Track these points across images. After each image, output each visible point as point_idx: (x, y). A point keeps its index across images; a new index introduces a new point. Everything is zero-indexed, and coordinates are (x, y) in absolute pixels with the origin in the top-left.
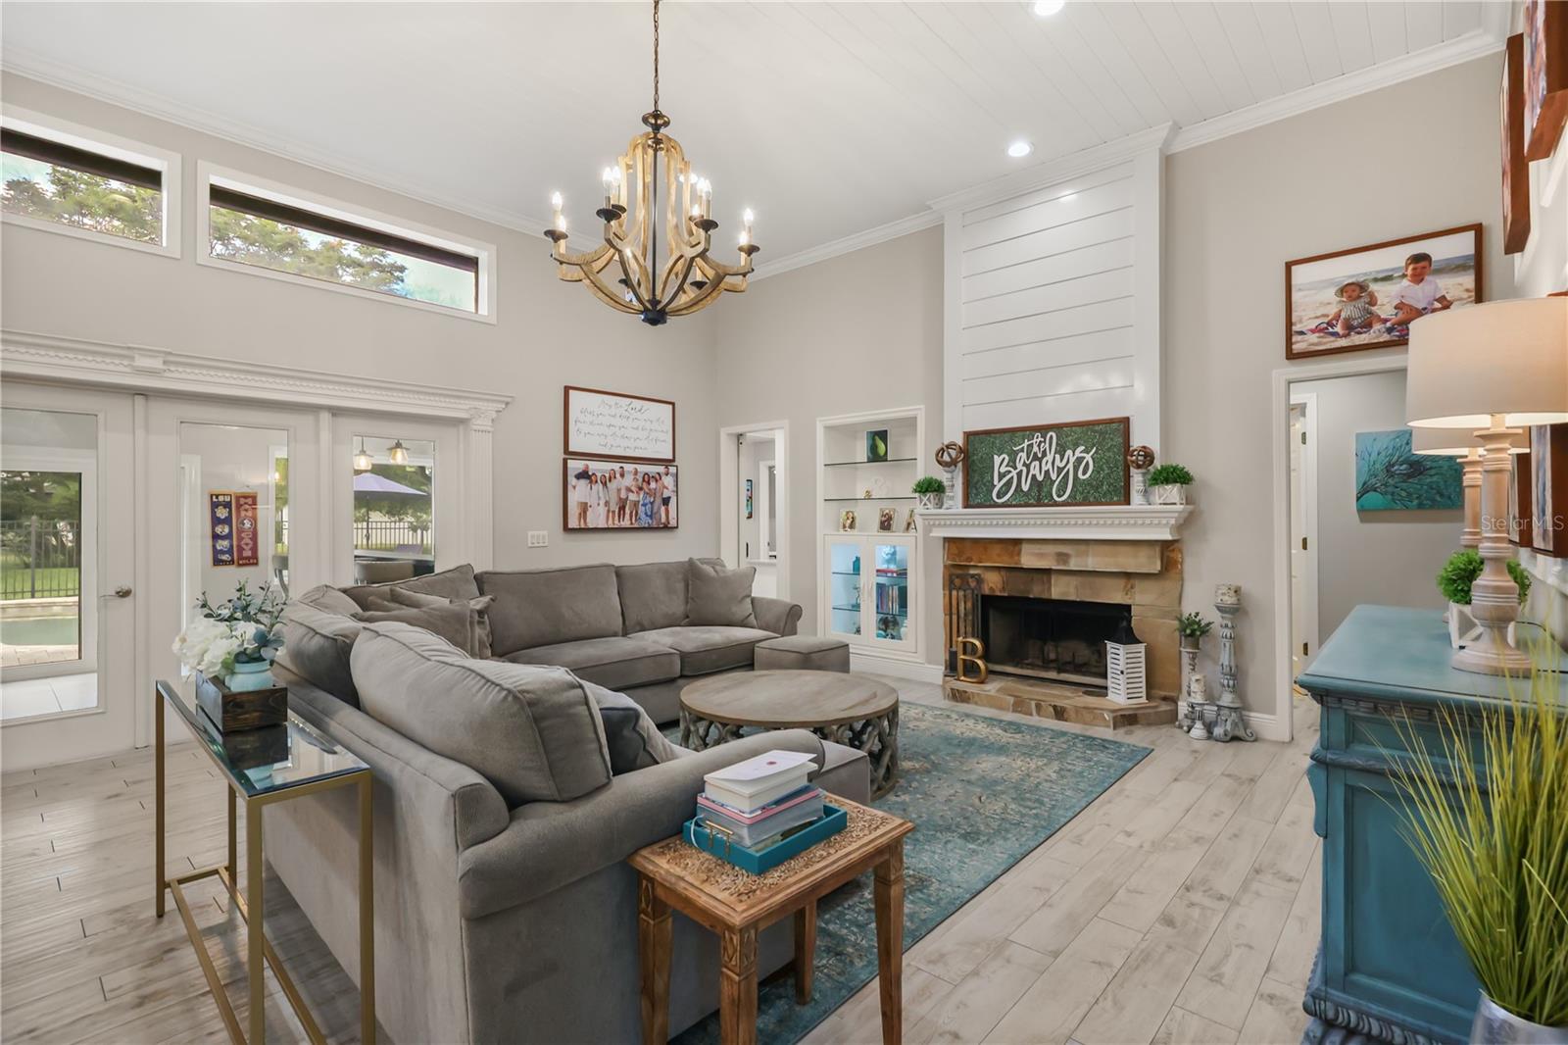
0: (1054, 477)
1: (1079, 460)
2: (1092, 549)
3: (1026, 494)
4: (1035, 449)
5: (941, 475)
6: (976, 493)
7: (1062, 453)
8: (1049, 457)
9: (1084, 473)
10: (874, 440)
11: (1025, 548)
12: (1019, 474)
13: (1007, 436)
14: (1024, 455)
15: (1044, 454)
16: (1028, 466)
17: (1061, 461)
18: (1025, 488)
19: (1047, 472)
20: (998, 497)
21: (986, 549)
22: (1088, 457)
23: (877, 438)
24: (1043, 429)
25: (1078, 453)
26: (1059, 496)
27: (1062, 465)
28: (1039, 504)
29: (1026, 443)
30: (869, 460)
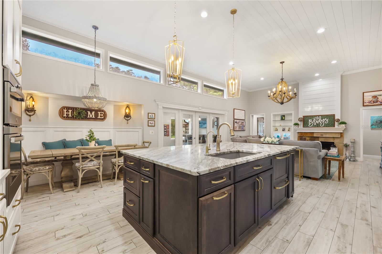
0: (320, 123)
1: (325, 120)
2: (327, 134)
3: (315, 125)
4: (317, 119)
5: (299, 123)
6: (305, 124)
7: (322, 119)
8: (320, 120)
9: (326, 122)
10: (282, 117)
11: (314, 133)
12: (314, 123)
13: (311, 117)
14: (315, 120)
15: (319, 119)
17: (322, 120)
18: (315, 124)
19: (319, 122)
20: (310, 126)
21: (307, 134)
22: (327, 120)
23: (283, 116)
24: (319, 116)
25: (325, 119)
26: (322, 126)
27: (322, 121)
28: (318, 127)
29: (315, 118)
30: (281, 120)
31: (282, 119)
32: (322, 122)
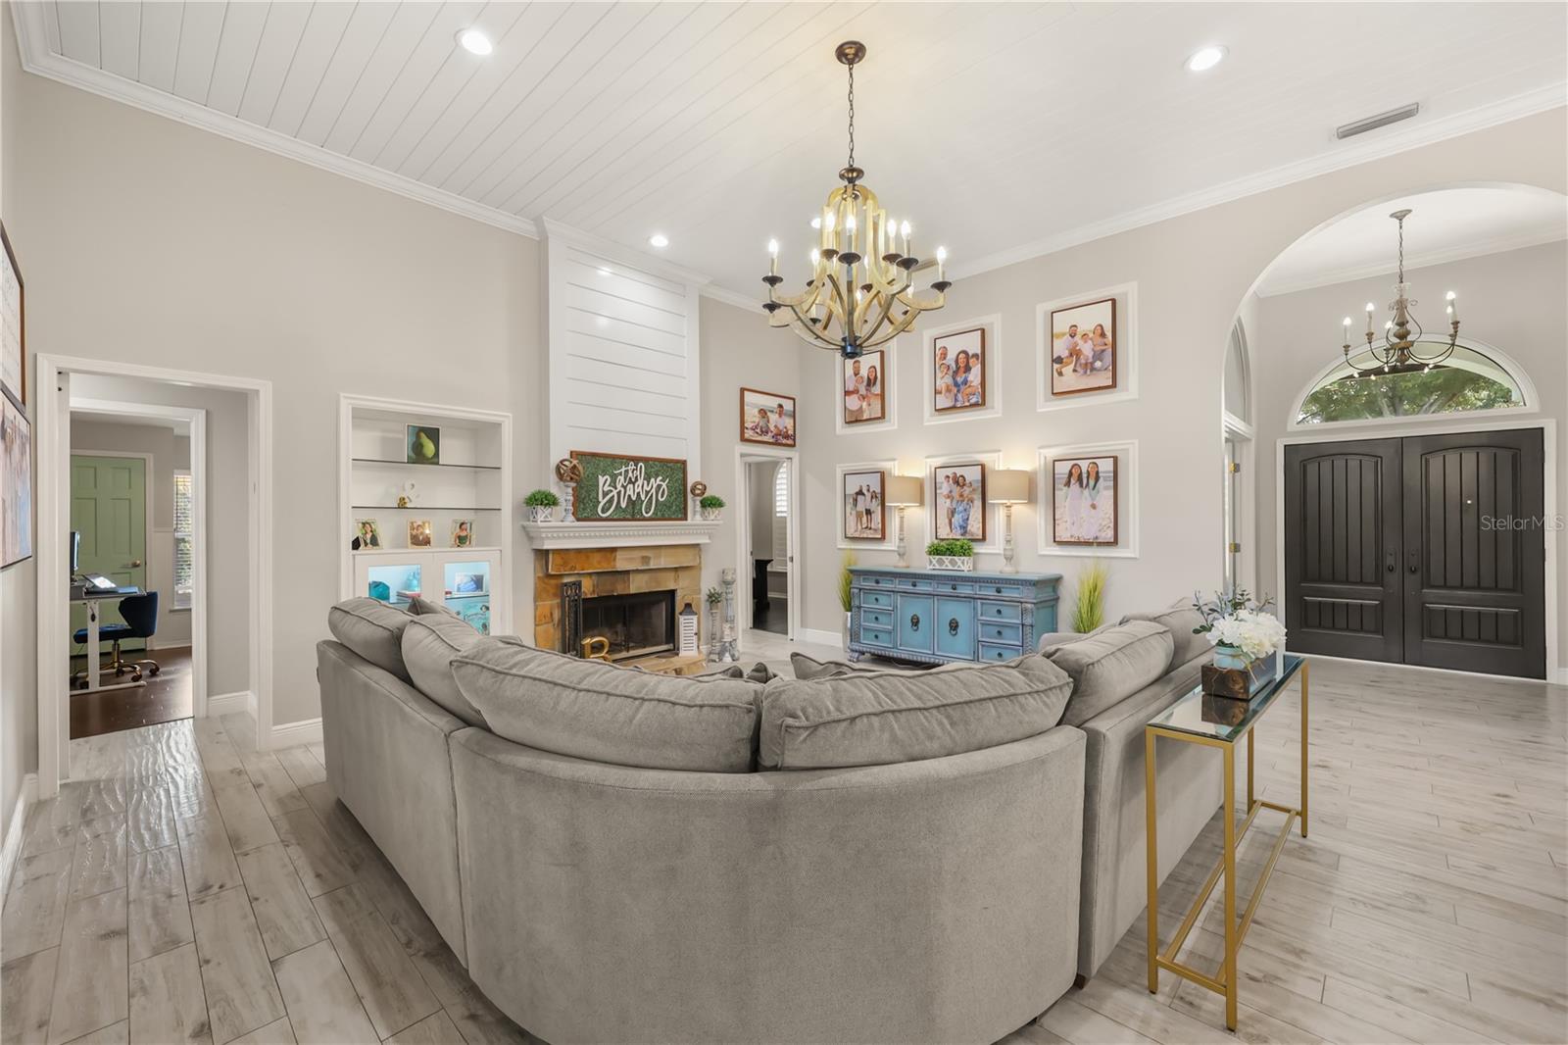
0: (643, 497)
1: (659, 486)
2: (663, 551)
3: (624, 511)
4: (630, 474)
5: (554, 488)
6: (585, 507)
7: (648, 479)
8: (640, 482)
9: (662, 497)
10: (418, 436)
11: (619, 555)
12: (619, 493)
13: (609, 461)
14: (622, 478)
15: (636, 480)
16: (625, 488)
17: (648, 485)
18: (623, 505)
19: (638, 493)
20: (603, 512)
21: (588, 557)
22: (664, 485)
23: (423, 435)
24: (636, 460)
25: (658, 482)
26: (647, 513)
27: (648, 489)
28: (634, 519)
29: (623, 469)
30: (411, 461)
31: (418, 456)
32: (647, 493)
